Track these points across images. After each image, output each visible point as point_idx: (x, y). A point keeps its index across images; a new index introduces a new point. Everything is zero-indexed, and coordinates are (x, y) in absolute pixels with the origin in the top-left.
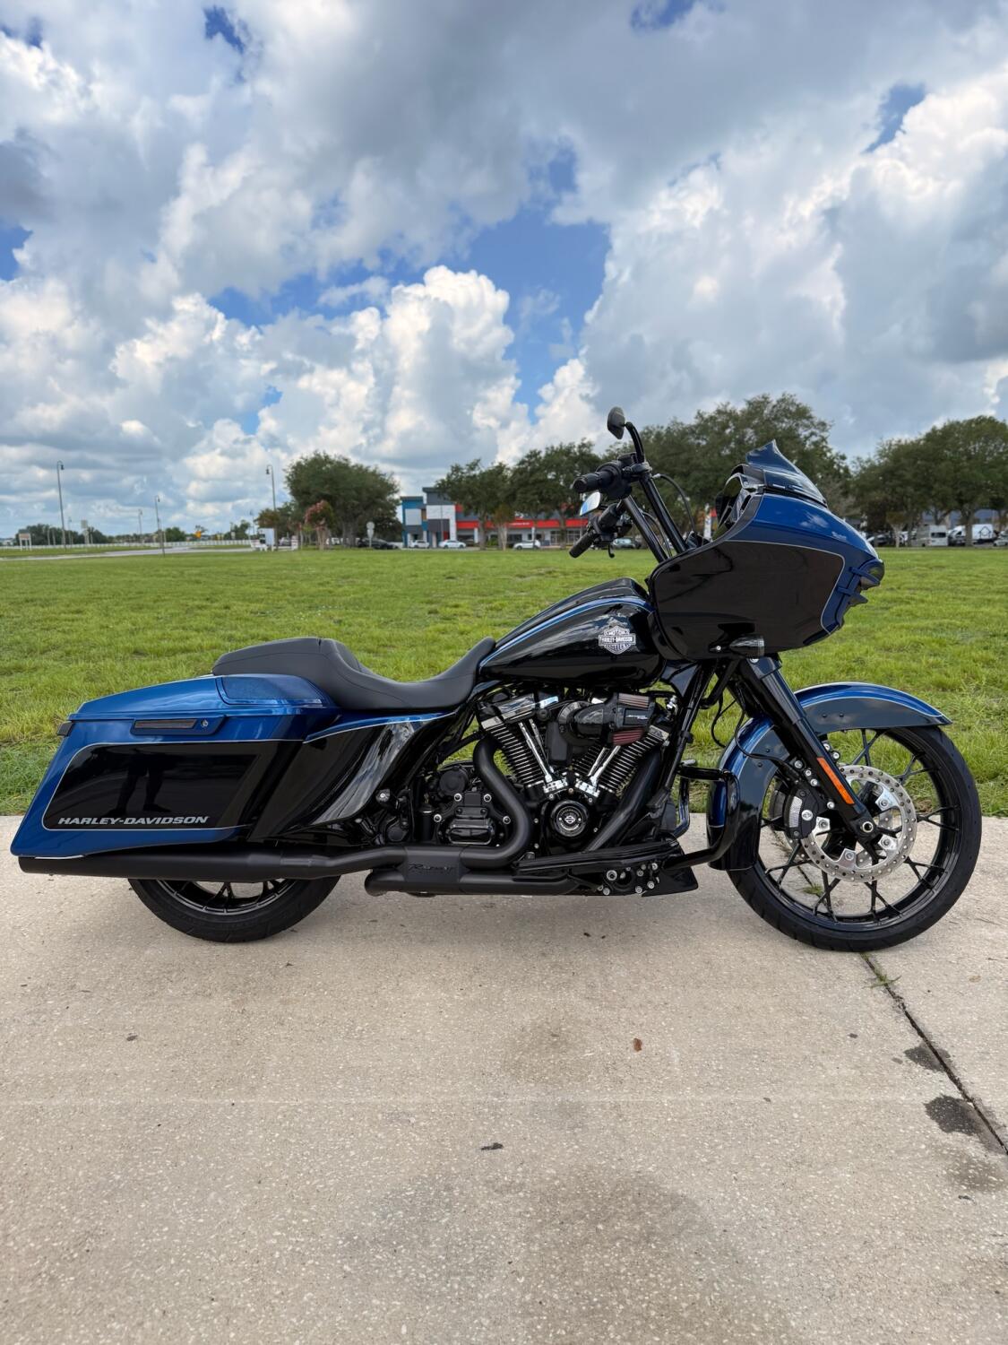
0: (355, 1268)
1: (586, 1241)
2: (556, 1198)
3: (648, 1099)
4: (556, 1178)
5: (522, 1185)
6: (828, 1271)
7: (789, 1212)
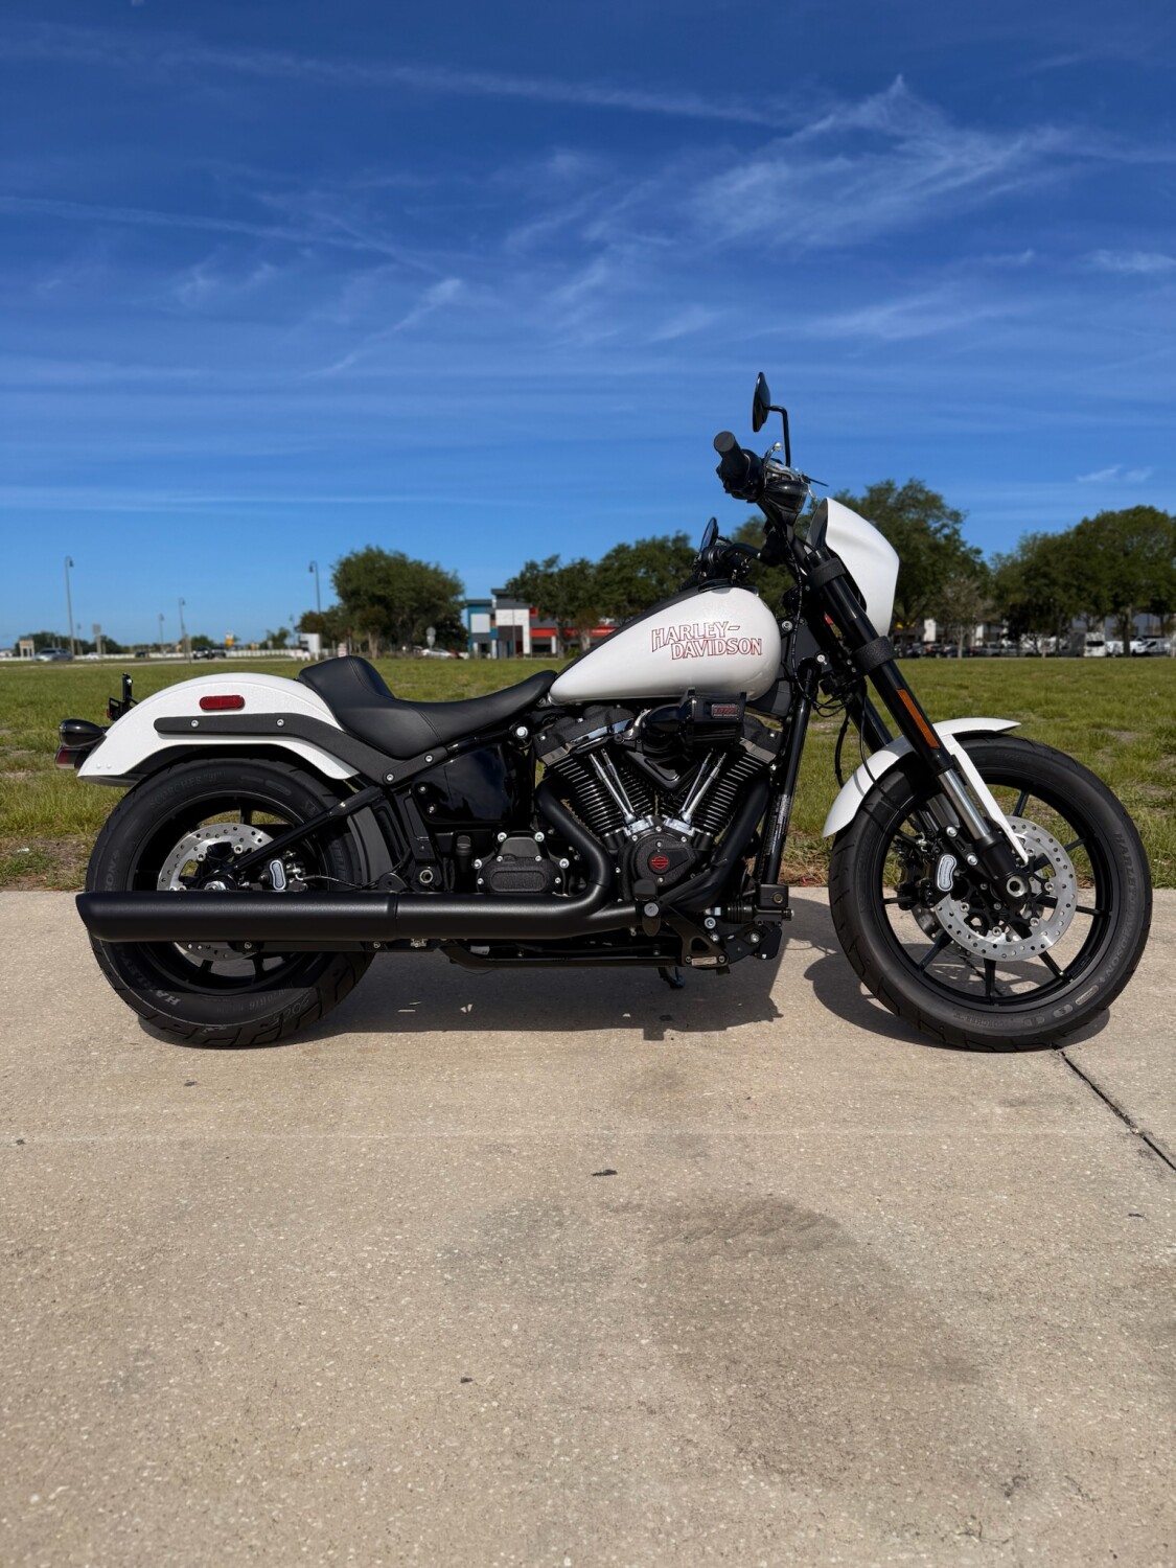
0: (458, 1276)
1: (714, 1253)
2: (678, 1216)
3: (777, 1133)
4: (678, 1200)
5: (639, 1207)
6: (985, 1277)
7: (940, 1228)
